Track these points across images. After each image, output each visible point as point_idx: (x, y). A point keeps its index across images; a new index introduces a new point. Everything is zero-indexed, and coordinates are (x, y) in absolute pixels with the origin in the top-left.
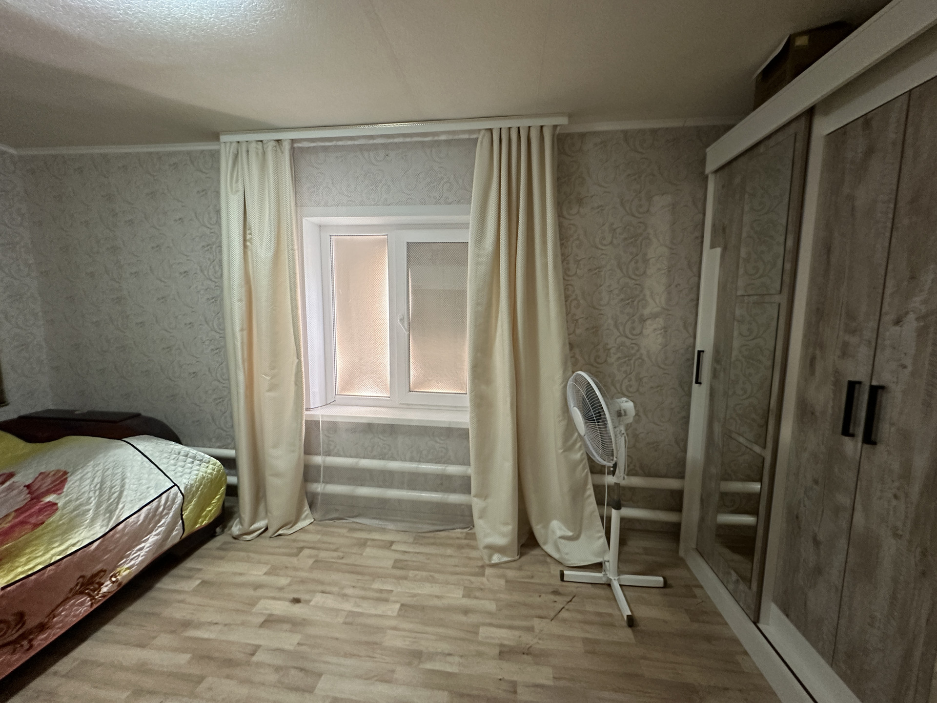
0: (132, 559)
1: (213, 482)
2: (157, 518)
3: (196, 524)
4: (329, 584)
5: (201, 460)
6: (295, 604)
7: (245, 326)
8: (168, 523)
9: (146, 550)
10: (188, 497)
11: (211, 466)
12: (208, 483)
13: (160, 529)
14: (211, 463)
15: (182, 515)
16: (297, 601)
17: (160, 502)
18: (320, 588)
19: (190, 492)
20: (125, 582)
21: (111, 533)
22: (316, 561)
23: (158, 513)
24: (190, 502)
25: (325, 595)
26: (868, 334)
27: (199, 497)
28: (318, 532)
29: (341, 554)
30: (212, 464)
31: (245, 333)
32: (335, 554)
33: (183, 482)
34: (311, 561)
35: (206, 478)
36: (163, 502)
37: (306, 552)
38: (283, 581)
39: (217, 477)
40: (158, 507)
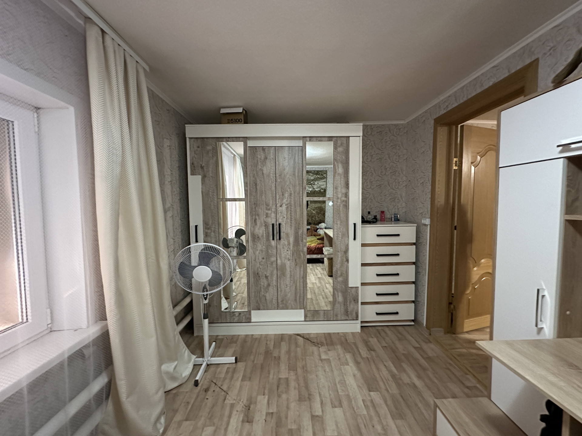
26: (273, 210)
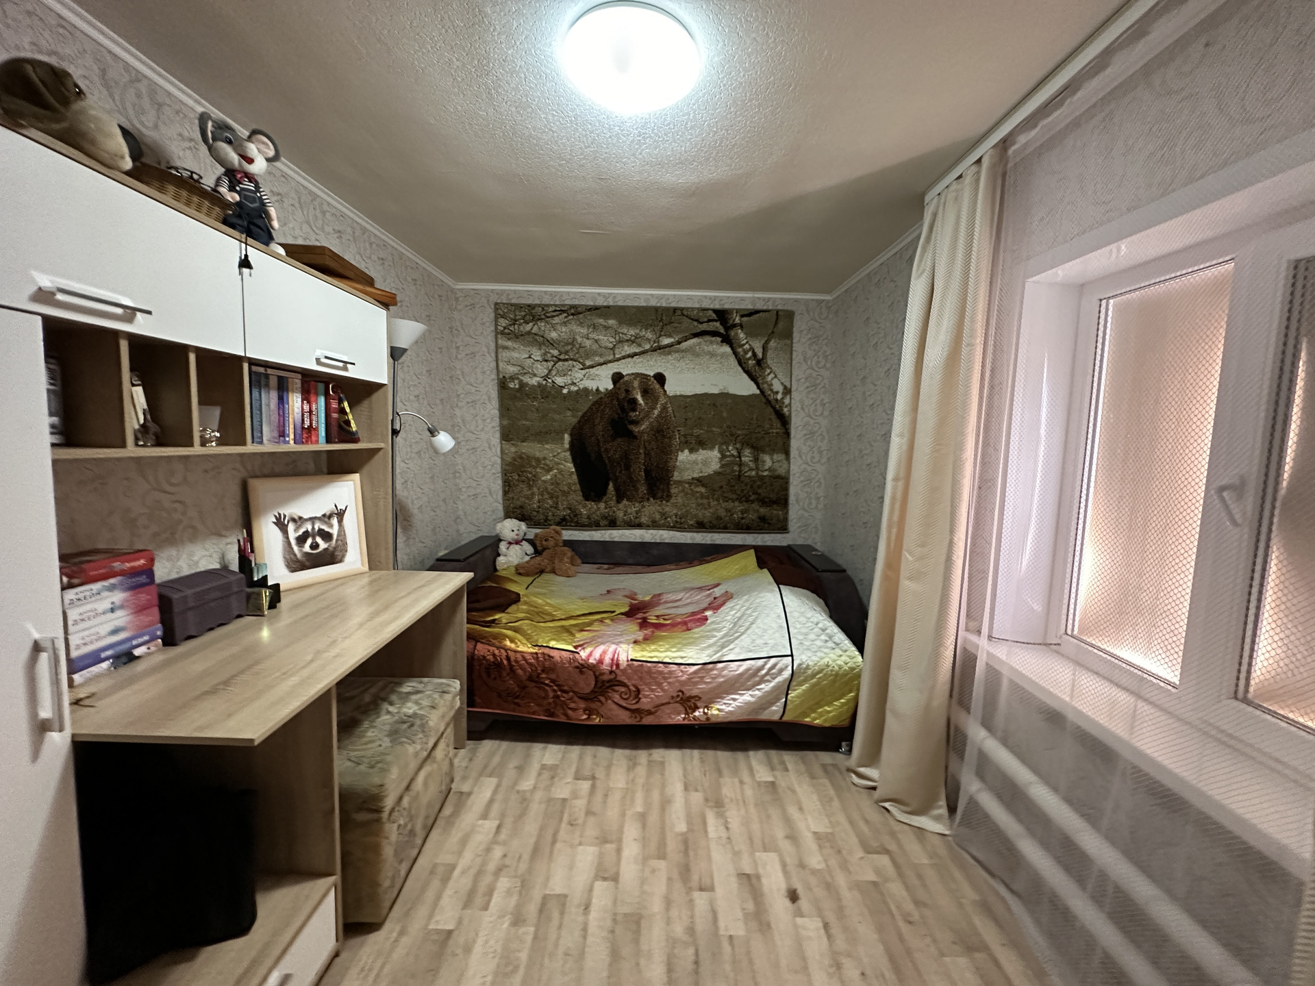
0: (725, 704)
1: (838, 678)
2: (757, 679)
3: (808, 716)
4: (846, 929)
5: (837, 644)
6: (787, 897)
7: (902, 475)
8: (766, 692)
9: (737, 703)
10: (799, 677)
11: (843, 658)
12: (831, 675)
13: (757, 692)
14: (847, 653)
15: (787, 694)
16: (793, 896)
17: (766, 664)
18: (831, 918)
19: (804, 673)
20: (713, 720)
21: (711, 666)
22: (874, 884)
23: (759, 674)
24: (800, 684)
25: (822, 931)
27: (814, 686)
28: (933, 855)
29: (916, 916)
30: (849, 656)
31: (901, 484)
32: (909, 906)
33: (801, 658)
34: (871, 877)
35: (830, 668)
36: (768, 666)
37: (884, 860)
38: (815, 861)
39: (847, 674)
40: (762, 668)
